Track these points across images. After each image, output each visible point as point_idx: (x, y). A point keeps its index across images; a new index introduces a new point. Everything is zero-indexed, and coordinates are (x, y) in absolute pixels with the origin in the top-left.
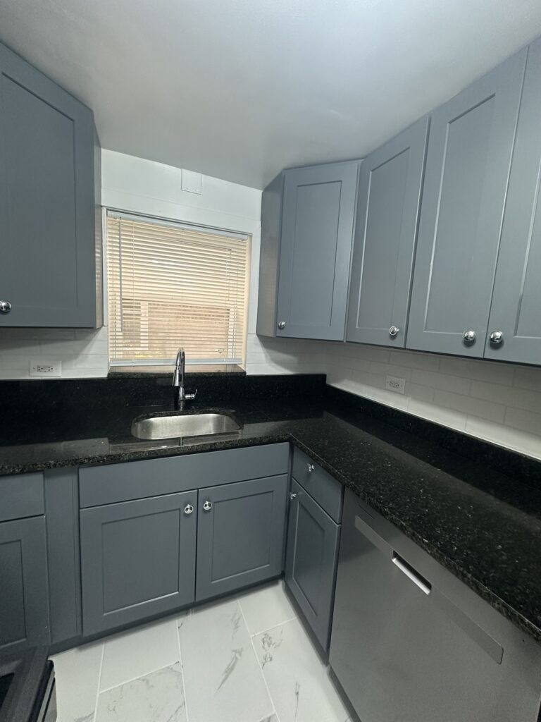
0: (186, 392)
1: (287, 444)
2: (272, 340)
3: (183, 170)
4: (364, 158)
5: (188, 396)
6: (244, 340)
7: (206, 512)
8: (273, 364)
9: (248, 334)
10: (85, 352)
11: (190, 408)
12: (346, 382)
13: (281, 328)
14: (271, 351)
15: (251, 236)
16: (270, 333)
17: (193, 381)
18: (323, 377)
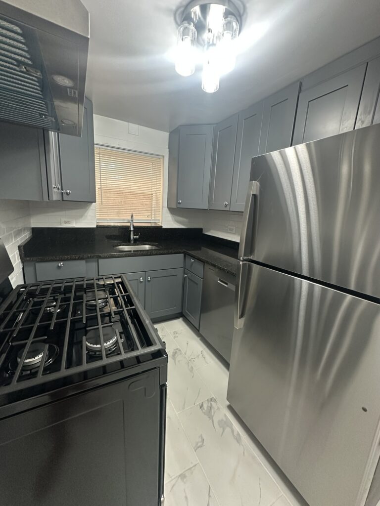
0: (134, 235)
1: (182, 255)
2: (175, 210)
3: (130, 124)
4: (216, 124)
5: (135, 237)
6: (161, 210)
7: (149, 281)
8: (176, 223)
9: (163, 207)
10: (86, 215)
11: (136, 242)
12: (212, 231)
13: (179, 203)
14: (174, 216)
15: (164, 157)
16: (174, 206)
17: (137, 230)
18: (201, 230)
